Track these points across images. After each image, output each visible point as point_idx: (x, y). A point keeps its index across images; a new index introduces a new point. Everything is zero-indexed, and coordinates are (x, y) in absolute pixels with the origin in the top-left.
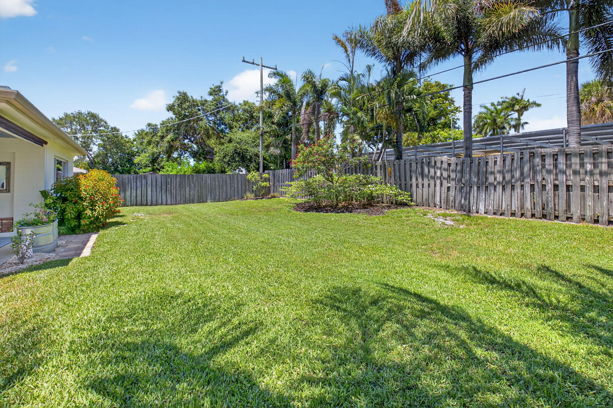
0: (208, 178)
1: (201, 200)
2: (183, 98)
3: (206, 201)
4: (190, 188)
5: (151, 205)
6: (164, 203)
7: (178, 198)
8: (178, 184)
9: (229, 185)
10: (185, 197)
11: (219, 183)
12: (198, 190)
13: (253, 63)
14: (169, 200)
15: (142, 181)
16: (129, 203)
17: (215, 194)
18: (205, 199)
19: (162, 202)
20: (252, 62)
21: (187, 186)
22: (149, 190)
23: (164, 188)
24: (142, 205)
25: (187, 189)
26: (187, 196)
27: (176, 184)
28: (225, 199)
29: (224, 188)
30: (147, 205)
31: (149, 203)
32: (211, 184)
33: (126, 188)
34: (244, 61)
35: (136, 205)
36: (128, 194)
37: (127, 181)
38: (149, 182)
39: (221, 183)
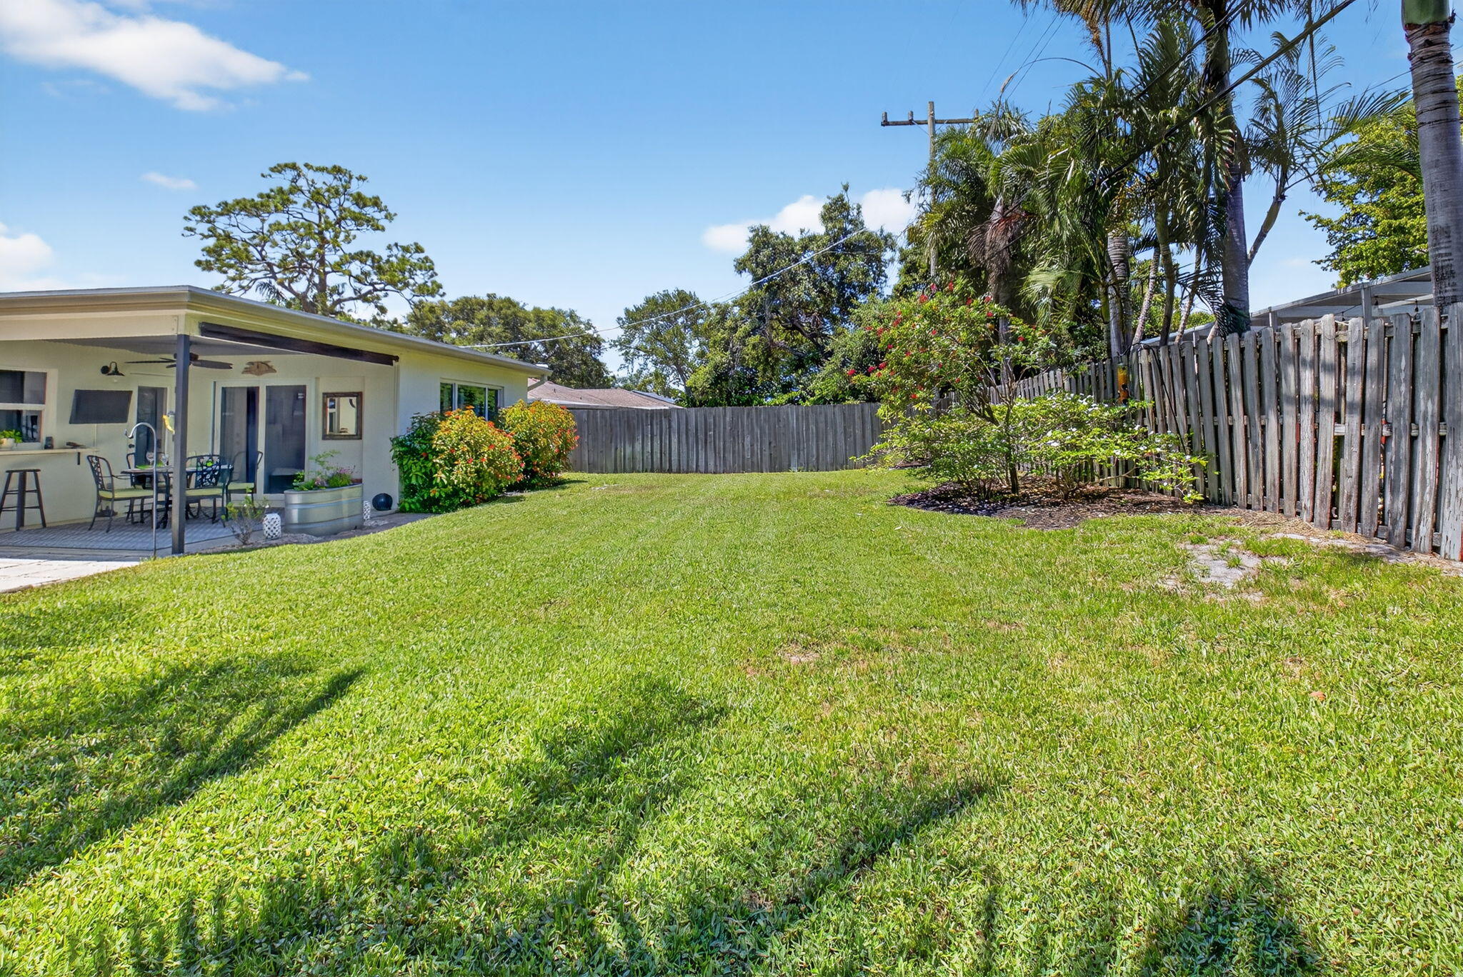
0: (792, 414)
1: (777, 465)
2: (762, 239)
3: (788, 469)
4: (752, 438)
5: (679, 472)
6: (702, 469)
7: (730, 457)
8: (728, 428)
9: (840, 430)
10: (743, 457)
11: (817, 428)
12: (770, 443)
13: (911, 122)
14: (711, 463)
15: (661, 421)
16: (639, 466)
17: (808, 454)
18: (786, 464)
19: (697, 466)
20: (906, 119)
21: (746, 432)
22: (674, 440)
23: (701, 436)
24: (661, 470)
25: (748, 440)
26: (748, 455)
27: (725, 428)
28: (832, 465)
29: (830, 439)
30: (670, 471)
31: (674, 467)
32: (798, 428)
33: (634, 438)
34: (886, 123)
35: (652, 471)
36: (638, 447)
37: (635, 422)
38: (675, 425)
39: (822, 425)
